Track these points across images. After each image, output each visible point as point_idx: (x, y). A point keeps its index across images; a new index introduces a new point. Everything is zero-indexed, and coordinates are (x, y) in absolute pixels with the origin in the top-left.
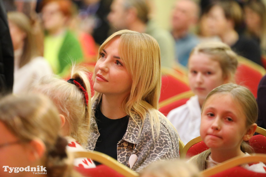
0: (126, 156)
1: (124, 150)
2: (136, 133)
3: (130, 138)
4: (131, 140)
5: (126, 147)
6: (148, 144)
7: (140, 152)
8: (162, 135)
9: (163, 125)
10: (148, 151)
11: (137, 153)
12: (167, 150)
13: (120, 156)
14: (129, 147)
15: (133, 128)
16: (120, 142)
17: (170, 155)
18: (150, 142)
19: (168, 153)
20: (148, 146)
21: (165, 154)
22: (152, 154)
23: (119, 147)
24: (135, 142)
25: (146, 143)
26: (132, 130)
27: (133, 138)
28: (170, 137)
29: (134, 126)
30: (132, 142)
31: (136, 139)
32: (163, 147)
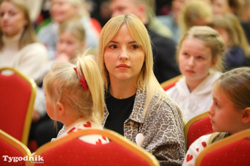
0: (133, 134)
1: (130, 128)
2: (142, 113)
3: (136, 117)
4: (137, 119)
5: (132, 125)
6: (154, 123)
7: (147, 131)
8: (167, 114)
9: (167, 104)
10: (155, 130)
11: (145, 132)
12: (173, 127)
13: (127, 134)
14: (135, 125)
15: (139, 108)
16: (126, 121)
17: (176, 132)
18: (156, 121)
19: (173, 130)
20: (154, 125)
21: (171, 132)
22: (159, 132)
23: (125, 125)
24: (141, 121)
25: (152, 122)
26: (138, 109)
27: (139, 118)
28: (174, 115)
29: (139, 106)
30: (138, 121)
31: (141, 118)
32: (168, 124)
